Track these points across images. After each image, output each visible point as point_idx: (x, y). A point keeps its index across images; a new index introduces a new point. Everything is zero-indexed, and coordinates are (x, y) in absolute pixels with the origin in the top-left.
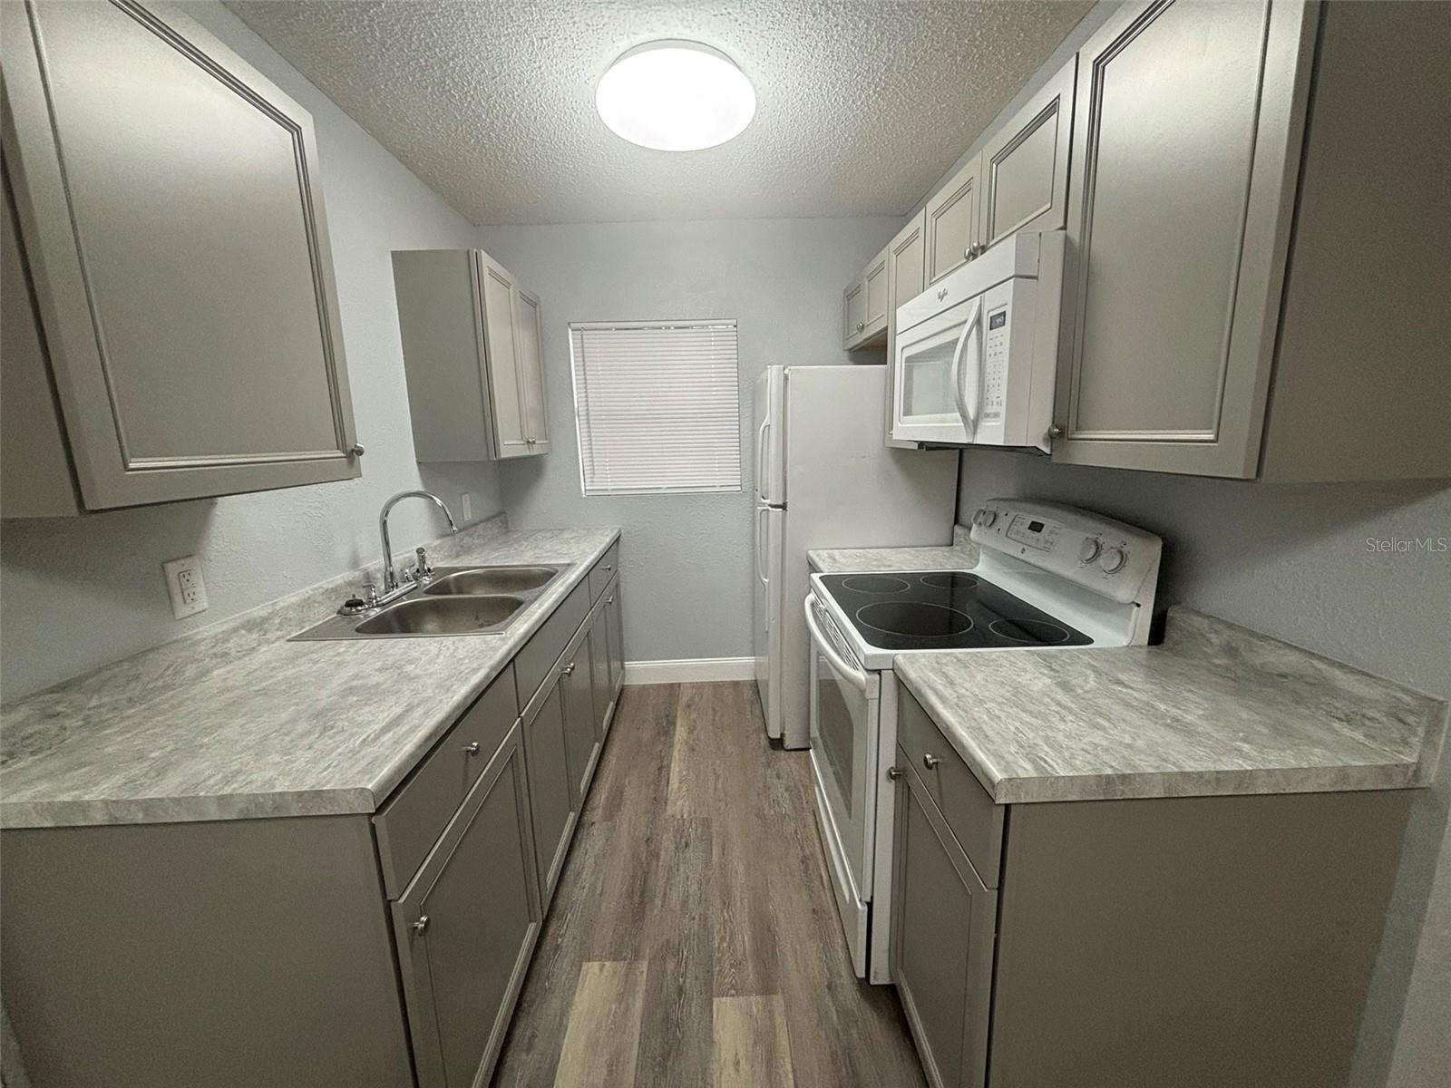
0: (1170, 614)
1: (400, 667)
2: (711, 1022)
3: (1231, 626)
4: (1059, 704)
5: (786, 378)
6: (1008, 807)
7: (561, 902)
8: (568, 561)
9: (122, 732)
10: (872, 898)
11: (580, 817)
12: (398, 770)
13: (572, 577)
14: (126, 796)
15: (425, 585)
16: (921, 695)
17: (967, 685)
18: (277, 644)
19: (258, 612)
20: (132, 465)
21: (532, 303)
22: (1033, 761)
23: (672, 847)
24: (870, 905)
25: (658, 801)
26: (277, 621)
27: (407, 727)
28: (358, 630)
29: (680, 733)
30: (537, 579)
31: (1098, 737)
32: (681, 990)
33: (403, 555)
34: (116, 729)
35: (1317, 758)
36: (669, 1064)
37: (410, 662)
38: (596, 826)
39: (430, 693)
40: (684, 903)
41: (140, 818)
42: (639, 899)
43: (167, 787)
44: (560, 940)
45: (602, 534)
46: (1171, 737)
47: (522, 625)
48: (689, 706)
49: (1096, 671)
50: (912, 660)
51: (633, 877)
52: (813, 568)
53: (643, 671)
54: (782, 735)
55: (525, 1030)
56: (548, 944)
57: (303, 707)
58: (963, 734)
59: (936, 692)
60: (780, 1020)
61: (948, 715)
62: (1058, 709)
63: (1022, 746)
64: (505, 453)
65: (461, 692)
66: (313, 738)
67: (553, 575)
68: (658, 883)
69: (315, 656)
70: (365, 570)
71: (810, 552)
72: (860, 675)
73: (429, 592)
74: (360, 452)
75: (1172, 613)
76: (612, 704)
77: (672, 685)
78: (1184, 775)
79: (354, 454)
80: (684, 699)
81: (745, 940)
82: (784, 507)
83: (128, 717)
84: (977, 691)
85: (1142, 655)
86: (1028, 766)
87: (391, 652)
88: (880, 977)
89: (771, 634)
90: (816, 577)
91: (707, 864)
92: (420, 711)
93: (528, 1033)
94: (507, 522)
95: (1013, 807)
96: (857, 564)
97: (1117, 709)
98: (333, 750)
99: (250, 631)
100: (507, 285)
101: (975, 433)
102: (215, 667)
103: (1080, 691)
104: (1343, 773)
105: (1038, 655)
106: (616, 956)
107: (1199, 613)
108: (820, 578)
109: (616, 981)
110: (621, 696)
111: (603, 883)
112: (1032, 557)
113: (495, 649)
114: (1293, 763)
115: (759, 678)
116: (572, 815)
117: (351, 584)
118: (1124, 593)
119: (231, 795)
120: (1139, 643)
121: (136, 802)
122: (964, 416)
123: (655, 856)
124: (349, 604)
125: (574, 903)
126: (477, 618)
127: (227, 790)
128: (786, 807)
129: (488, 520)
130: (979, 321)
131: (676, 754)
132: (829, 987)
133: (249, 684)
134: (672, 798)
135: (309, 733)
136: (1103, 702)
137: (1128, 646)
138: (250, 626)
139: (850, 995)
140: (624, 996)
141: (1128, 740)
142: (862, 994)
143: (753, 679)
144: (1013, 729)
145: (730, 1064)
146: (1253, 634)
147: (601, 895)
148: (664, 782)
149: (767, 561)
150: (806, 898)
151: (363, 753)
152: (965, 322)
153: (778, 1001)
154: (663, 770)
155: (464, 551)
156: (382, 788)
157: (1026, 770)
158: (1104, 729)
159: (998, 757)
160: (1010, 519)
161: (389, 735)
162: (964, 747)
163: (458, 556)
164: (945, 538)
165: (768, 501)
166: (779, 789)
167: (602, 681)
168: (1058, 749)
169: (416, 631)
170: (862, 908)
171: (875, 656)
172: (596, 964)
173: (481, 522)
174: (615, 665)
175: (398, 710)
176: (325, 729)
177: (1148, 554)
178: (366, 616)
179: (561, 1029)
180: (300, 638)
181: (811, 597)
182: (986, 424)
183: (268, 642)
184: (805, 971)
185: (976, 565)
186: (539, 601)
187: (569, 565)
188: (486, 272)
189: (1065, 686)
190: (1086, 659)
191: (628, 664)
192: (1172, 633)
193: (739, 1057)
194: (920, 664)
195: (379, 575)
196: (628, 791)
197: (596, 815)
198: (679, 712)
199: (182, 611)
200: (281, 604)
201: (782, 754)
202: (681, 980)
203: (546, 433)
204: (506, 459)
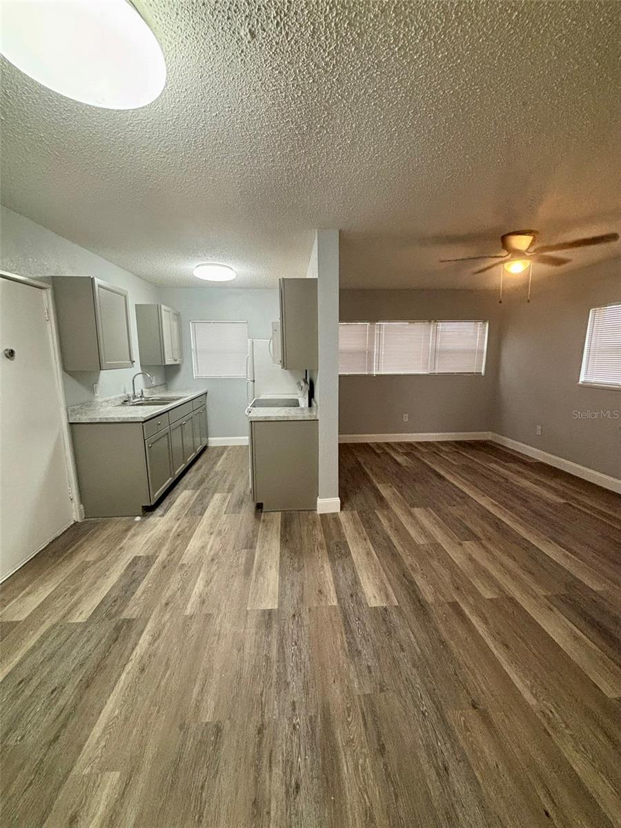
5: (253, 343)
6: (251, 422)
15: (143, 400)
19: (107, 399)
21: (177, 315)
23: (213, 475)
25: (211, 468)
26: (111, 402)
29: (224, 456)
32: (207, 493)
33: (138, 392)
45: (200, 391)
53: (215, 441)
60: (229, 496)
64: (167, 363)
68: (207, 480)
70: (128, 396)
74: (134, 362)
77: (225, 446)
82: (254, 381)
92: (149, 412)
94: (167, 386)
99: (106, 402)
106: (193, 489)
110: (206, 447)
117: (125, 398)
123: (208, 476)
124: (125, 401)
129: (161, 385)
149: (249, 397)
163: (151, 394)
165: (249, 379)
172: (188, 490)
178: (129, 404)
187: (186, 397)
188: (163, 310)
193: (218, 499)
195: (131, 396)
198: (225, 453)
199: (96, 395)
200: (112, 399)
203: (181, 356)
204: (167, 365)
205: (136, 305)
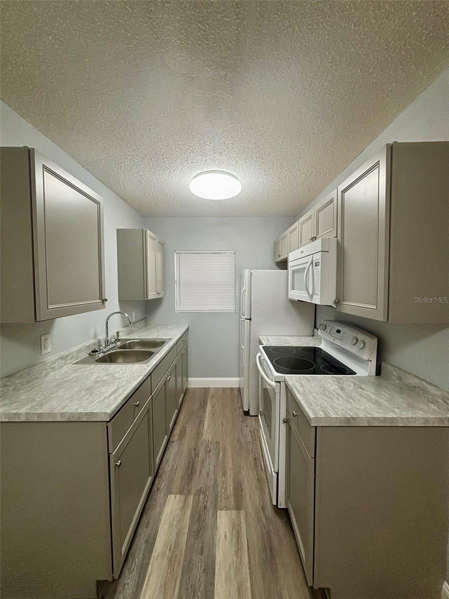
0: (382, 364)
1: (113, 374)
2: (216, 520)
3: (399, 369)
4: (338, 394)
5: (251, 273)
6: (316, 427)
7: (160, 471)
8: (170, 338)
9: (25, 392)
10: (278, 471)
11: (169, 438)
12: (116, 408)
13: (171, 344)
14: (32, 411)
15: (118, 345)
16: (292, 390)
17: (308, 387)
18: (69, 365)
19: (65, 353)
20: (49, 308)
21: (162, 244)
22: (324, 412)
23: (204, 452)
24: (278, 474)
25: (199, 434)
26: (70, 357)
27: (118, 394)
28: (97, 361)
29: (209, 408)
30: (159, 344)
31: (349, 406)
32: (205, 507)
33: (112, 333)
34: (22, 391)
35: (419, 414)
36: (200, 535)
37: (116, 373)
38: (175, 443)
39: (124, 383)
40: (208, 474)
41: (36, 419)
42: (191, 471)
43: (44, 410)
44: (160, 486)
45: (182, 327)
46: (373, 406)
47: (154, 361)
48: (213, 397)
49: (355, 384)
50: (291, 378)
51: (189, 462)
52: (261, 343)
53: (195, 382)
54: (249, 410)
55: (145, 520)
56: (155, 487)
57: (82, 387)
58: (303, 403)
59: (297, 389)
60: (243, 520)
61: (299, 397)
62: (338, 396)
63: (322, 407)
64: (150, 298)
65: (134, 384)
66: (88, 396)
67: (164, 342)
68: (198, 466)
69: (83, 369)
70: (98, 339)
71: (260, 337)
72: (273, 384)
73: (120, 348)
74: (106, 300)
75: (383, 364)
76: (182, 395)
77: (206, 388)
78: (373, 418)
79: (104, 301)
80: (211, 394)
81: (230, 489)
82: (250, 319)
83: (26, 388)
84: (311, 389)
85: (373, 379)
86: (322, 414)
87: (109, 369)
88: (282, 505)
89: (245, 368)
90: (261, 346)
91: (217, 459)
92: (122, 389)
93: (147, 521)
94: (147, 322)
95: (318, 428)
96: (277, 343)
97: (358, 397)
98: (95, 400)
99: (62, 360)
100: (154, 239)
101: (312, 299)
102: (51, 372)
103: (347, 391)
104: (427, 420)
105: (336, 378)
106: (181, 493)
107: (391, 364)
108: (263, 347)
109: (181, 503)
110: (186, 392)
111: (177, 465)
112: (337, 342)
113: (145, 369)
114: (410, 416)
115: (241, 387)
116: (166, 437)
117: (94, 344)
118: (365, 357)
119: (65, 413)
120: (372, 375)
121: (36, 414)
122: (308, 293)
123: (197, 455)
124: (92, 352)
125: (166, 472)
126: (137, 358)
127: (64, 411)
128: (249, 438)
129: (141, 320)
130: (312, 263)
131: (207, 415)
132: (263, 508)
133: (63, 378)
134: (204, 433)
135: (86, 395)
136: (354, 394)
137: (368, 376)
138: (62, 358)
139: (270, 511)
140: (183, 508)
141: (358, 407)
142: (275, 511)
143: (238, 387)
144: (320, 402)
145: (223, 536)
146: (406, 372)
147: (176, 469)
148: (202, 427)
149: (244, 339)
150: (255, 474)
151: (105, 402)
152: (308, 262)
153: (242, 513)
154: (201, 422)
155: (131, 332)
156: (112, 413)
157: (321, 415)
158: (351, 403)
159: (313, 411)
160: (330, 328)
161: (112, 397)
162: (303, 407)
163: (129, 334)
164: (311, 334)
165: (244, 317)
166: (247, 431)
167: (179, 385)
168: (334, 408)
169: (115, 362)
170: (275, 475)
171: (278, 376)
172: (174, 496)
173: (139, 321)
174: (185, 379)
175: (114, 388)
176: (91, 394)
177: (372, 343)
178: (98, 357)
179: (159, 520)
180: (77, 363)
181: (259, 354)
182: (315, 297)
183: (67, 364)
184: (254, 502)
185: (321, 344)
186: (159, 353)
187: (170, 339)
188: (148, 236)
189: (342, 389)
190: (352, 380)
191: (189, 379)
192: (383, 372)
193: (227, 534)
194: (293, 380)
195: (103, 341)
196: (188, 430)
197: (175, 437)
198: (209, 400)
199: (44, 352)
200: (72, 351)
201: (248, 417)
202: (206, 504)
203: (164, 289)
204: (149, 300)
205: (117, 229)
